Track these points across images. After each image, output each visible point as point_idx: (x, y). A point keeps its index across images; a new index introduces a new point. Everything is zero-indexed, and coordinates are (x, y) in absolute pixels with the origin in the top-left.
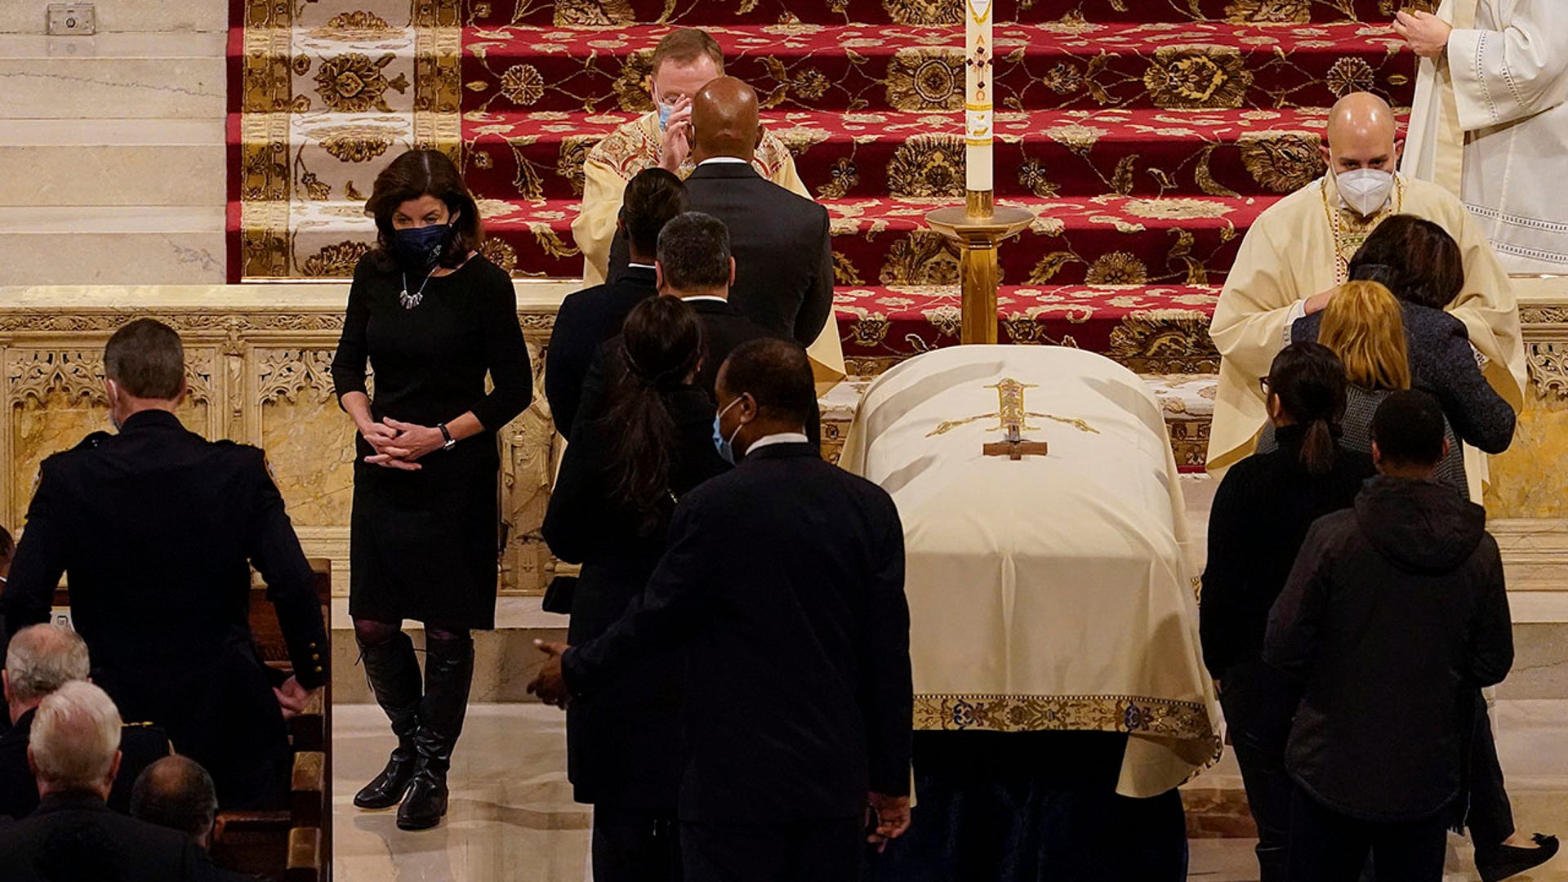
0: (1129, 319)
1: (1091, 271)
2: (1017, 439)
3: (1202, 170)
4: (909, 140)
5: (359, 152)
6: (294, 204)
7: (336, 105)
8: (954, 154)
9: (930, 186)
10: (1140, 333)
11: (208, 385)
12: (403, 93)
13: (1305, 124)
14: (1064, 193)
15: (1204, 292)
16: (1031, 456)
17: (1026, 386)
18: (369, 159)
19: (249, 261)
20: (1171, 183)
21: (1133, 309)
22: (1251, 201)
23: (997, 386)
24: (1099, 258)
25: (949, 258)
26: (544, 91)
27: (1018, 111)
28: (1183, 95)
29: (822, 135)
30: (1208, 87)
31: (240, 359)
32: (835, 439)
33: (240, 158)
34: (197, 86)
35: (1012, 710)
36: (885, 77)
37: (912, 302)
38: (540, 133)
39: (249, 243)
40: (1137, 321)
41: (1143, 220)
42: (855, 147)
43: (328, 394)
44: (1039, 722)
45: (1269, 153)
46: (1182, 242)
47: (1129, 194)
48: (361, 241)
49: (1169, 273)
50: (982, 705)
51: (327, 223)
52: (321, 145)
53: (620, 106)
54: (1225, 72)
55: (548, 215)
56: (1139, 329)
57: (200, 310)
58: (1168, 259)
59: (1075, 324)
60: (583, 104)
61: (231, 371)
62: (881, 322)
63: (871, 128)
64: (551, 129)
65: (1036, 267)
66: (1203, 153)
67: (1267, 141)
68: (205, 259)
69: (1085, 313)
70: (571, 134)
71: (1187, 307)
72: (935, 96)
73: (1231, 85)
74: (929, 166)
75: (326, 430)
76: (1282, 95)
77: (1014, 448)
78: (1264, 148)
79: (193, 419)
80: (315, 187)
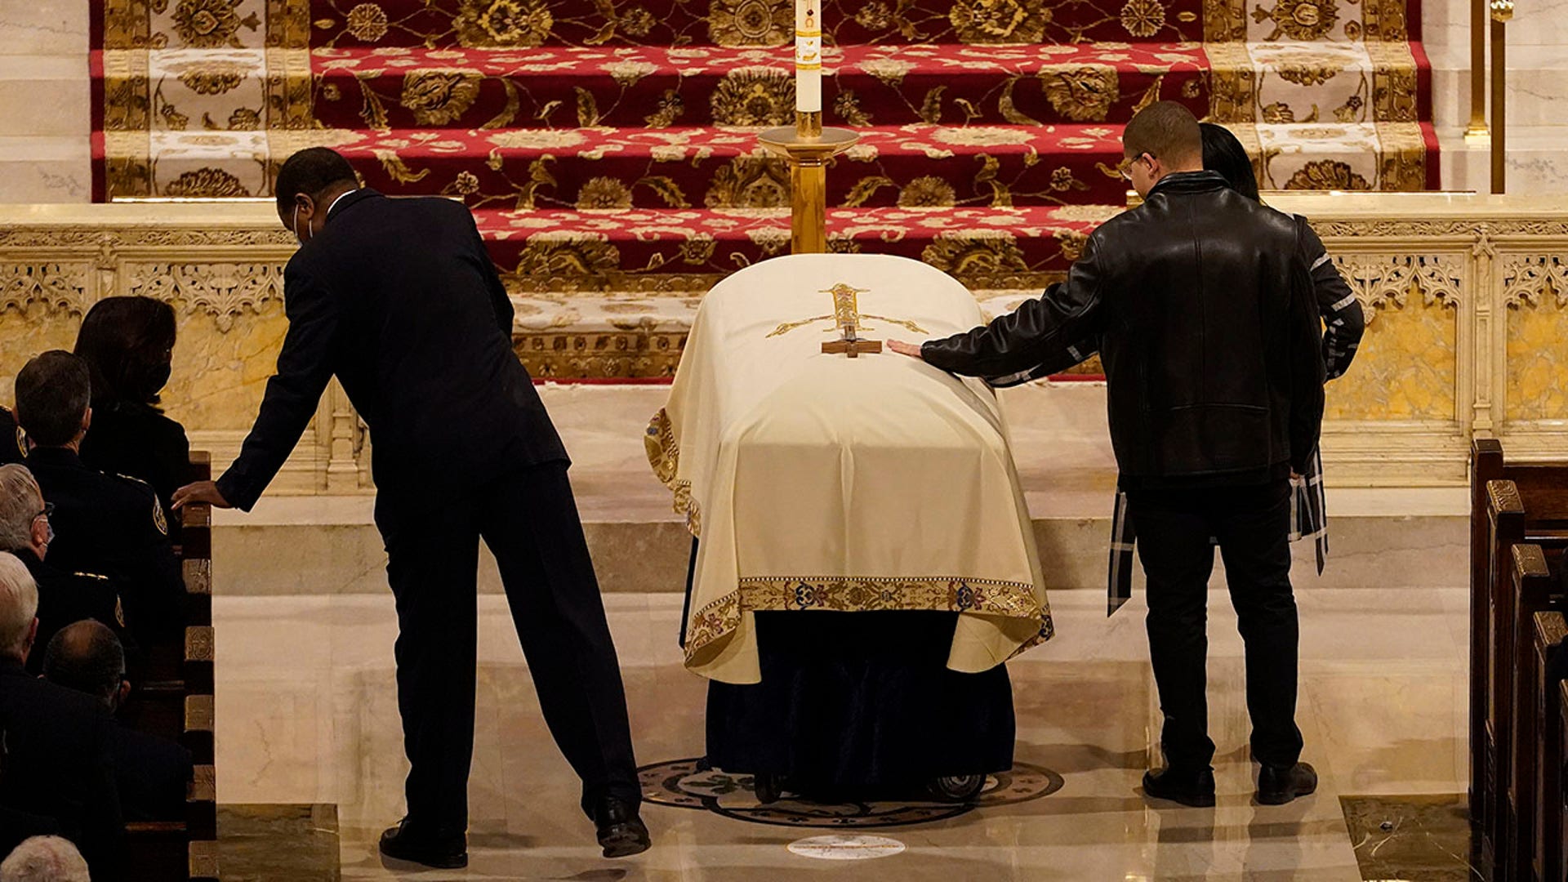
0: (940, 238)
1: (903, 194)
2: (853, 338)
3: (1005, 101)
4: (732, 73)
5: (215, 85)
6: (154, 134)
7: (192, 42)
8: (773, 86)
9: (751, 116)
10: (950, 252)
11: (82, 297)
12: (254, 30)
13: (1101, 58)
14: (878, 121)
15: (1009, 213)
16: (867, 355)
17: (858, 291)
18: (225, 92)
19: (112, 187)
20: (976, 112)
21: (943, 229)
22: (1051, 129)
23: (831, 291)
24: (909, 182)
25: (770, 182)
26: (388, 28)
27: (832, 46)
28: (987, 31)
29: (649, 68)
30: (1010, 23)
31: (112, 273)
32: (666, 351)
33: (103, 91)
34: (61, 24)
35: (852, 591)
36: (707, 14)
37: (736, 224)
38: (386, 67)
39: (113, 170)
40: (947, 240)
41: (951, 147)
42: (680, 80)
43: (195, 306)
44: (877, 602)
45: (1068, 84)
46: (988, 167)
47: (938, 123)
48: (218, 168)
49: (976, 196)
50: (823, 587)
51: (186, 151)
52: (180, 78)
53: (458, 43)
54: (1025, 10)
55: (394, 143)
56: (950, 248)
57: (75, 227)
58: (975, 183)
59: (890, 243)
60: (424, 40)
61: (103, 284)
62: (707, 241)
63: (695, 62)
64: (394, 63)
65: (851, 191)
66: (1006, 84)
67: (1066, 73)
68: (71, 186)
69: (898, 233)
70: (415, 67)
71: (994, 228)
72: (753, 33)
73: (1030, 21)
74: (750, 97)
75: (193, 339)
76: (1078, 31)
77: (851, 346)
78: (1064, 80)
79: (67, 329)
80: (174, 118)
